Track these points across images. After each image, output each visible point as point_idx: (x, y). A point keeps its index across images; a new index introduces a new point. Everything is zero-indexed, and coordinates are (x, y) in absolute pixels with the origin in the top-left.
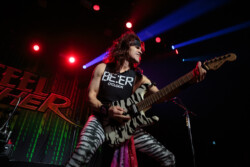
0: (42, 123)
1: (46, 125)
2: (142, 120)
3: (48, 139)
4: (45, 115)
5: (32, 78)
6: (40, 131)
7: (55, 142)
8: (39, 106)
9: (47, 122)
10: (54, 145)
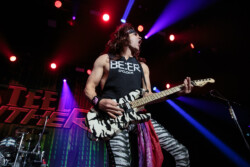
0: (70, 139)
1: (73, 140)
2: (135, 116)
3: (77, 155)
4: (71, 131)
5: (53, 96)
6: (69, 147)
7: (85, 156)
8: (64, 123)
9: (74, 137)
10: (85, 159)
